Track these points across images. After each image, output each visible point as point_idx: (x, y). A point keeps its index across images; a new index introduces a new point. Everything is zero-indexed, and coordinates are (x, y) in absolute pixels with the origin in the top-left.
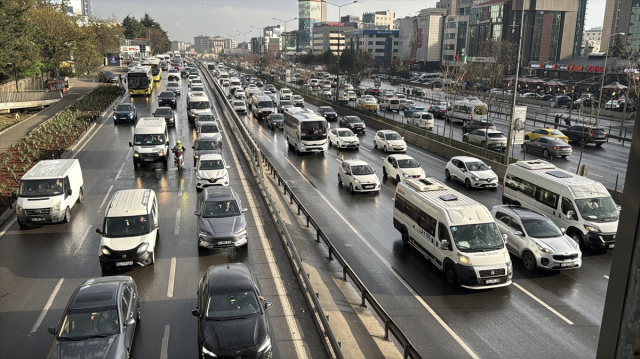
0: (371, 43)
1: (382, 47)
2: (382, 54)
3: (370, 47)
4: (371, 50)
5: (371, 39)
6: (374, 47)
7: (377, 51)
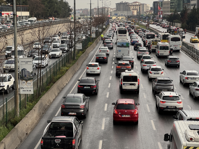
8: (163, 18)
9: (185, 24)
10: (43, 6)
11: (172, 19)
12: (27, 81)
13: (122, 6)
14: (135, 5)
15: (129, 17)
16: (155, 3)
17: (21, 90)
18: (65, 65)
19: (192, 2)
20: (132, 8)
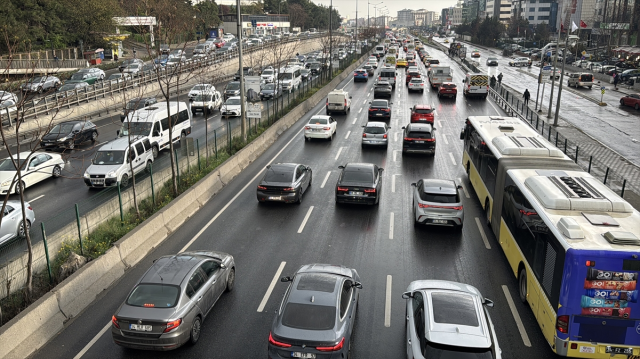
0: (532, 10)
1: (547, 14)
2: (547, 22)
3: (532, 14)
4: (532, 18)
5: (532, 5)
6: (537, 14)
7: (540, 18)
8: (451, 29)
9: (475, 36)
10: (306, 15)
11: (460, 30)
12: (254, 103)
13: (405, 14)
14: (421, 12)
15: (411, 28)
16: (444, 10)
17: (248, 113)
18: (316, 87)
19: (488, 4)
20: (416, 16)
